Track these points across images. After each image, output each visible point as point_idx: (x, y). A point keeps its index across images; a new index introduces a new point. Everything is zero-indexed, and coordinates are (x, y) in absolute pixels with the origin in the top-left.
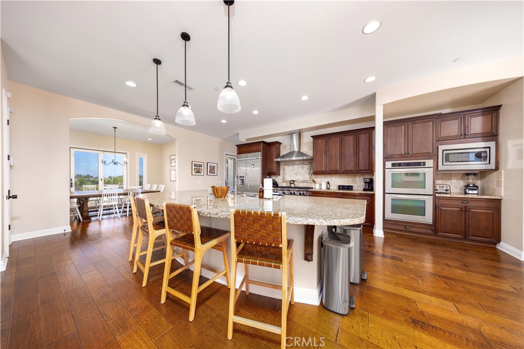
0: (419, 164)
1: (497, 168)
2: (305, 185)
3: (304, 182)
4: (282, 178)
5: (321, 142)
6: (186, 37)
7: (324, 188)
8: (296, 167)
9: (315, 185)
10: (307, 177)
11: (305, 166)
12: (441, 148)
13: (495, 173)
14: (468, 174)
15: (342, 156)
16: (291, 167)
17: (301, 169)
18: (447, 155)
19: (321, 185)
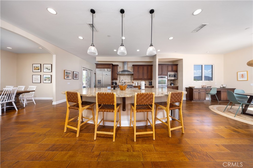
0: (164, 77)
1: (177, 79)
2: (129, 84)
3: (128, 83)
4: (119, 81)
5: (136, 68)
6: (122, 11)
7: (136, 85)
8: (125, 77)
9: (133, 84)
10: (130, 81)
11: (129, 76)
12: (169, 73)
13: (177, 80)
14: (171, 80)
15: (143, 74)
16: (123, 77)
17: (127, 78)
18: (170, 75)
19: (135, 84)
